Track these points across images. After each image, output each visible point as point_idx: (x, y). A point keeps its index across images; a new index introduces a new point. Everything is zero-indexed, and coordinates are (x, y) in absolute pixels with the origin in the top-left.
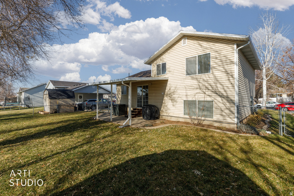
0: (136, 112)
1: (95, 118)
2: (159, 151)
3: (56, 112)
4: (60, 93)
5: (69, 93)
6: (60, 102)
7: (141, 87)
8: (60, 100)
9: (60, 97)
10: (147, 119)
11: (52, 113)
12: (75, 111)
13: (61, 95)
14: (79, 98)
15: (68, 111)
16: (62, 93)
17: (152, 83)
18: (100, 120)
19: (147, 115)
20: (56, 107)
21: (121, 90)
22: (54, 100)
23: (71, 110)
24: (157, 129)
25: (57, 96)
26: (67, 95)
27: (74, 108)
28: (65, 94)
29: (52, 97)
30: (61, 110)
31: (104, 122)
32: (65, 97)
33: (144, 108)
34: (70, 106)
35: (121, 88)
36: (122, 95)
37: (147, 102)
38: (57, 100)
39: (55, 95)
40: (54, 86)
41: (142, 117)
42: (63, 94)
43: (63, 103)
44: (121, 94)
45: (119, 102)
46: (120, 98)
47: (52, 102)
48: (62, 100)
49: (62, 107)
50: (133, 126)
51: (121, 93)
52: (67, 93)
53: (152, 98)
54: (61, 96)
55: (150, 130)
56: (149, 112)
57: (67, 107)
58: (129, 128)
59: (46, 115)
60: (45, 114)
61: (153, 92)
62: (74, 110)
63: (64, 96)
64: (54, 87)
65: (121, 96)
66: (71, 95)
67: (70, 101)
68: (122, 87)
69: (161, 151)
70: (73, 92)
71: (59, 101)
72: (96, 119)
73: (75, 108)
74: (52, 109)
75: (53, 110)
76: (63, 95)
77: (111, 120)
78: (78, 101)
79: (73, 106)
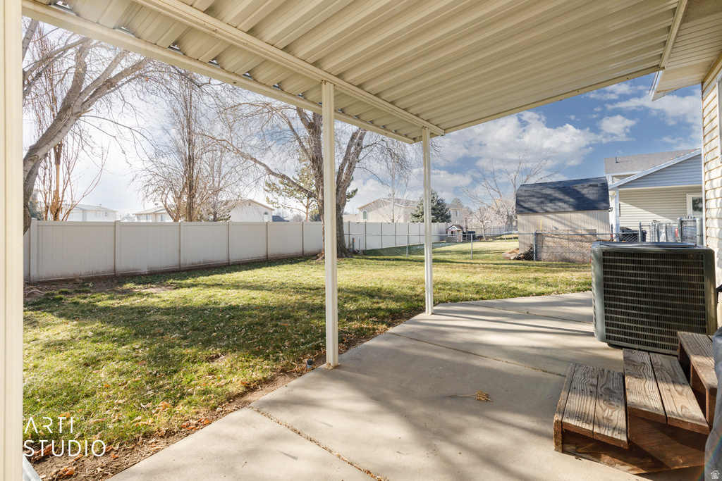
5: (584, 192)
6: (546, 222)
8: (548, 217)
9: (549, 206)
13: (554, 200)
15: (571, 257)
16: (558, 195)
23: (584, 255)
25: (542, 202)
26: (577, 199)
28: (567, 194)
29: (525, 208)
30: (545, 249)
32: (567, 206)
34: (579, 238)
38: (540, 217)
39: (535, 199)
40: (607, 173)
42: (561, 196)
43: (561, 227)
48: (557, 218)
49: (549, 242)
52: (578, 192)
54: (553, 203)
57: (565, 243)
63: (565, 202)
66: (594, 197)
67: (584, 221)
71: (547, 220)
74: (524, 243)
76: (560, 200)
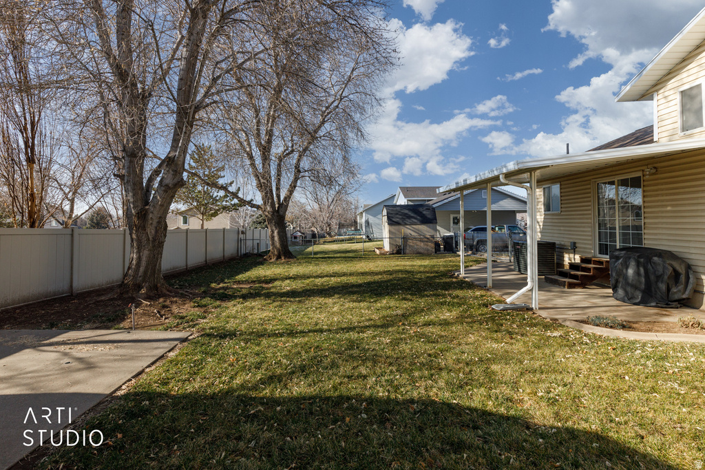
0: (588, 270)
1: (456, 274)
2: (542, 415)
3: (399, 252)
4: (406, 212)
5: (424, 212)
6: (408, 230)
7: (612, 183)
9: (408, 221)
10: (629, 299)
11: (393, 254)
12: (436, 253)
13: (409, 217)
14: (454, 223)
15: (422, 251)
16: (410, 213)
17: (656, 165)
18: (467, 279)
19: (628, 284)
20: (400, 242)
21: (542, 200)
22: (397, 227)
23: (428, 250)
24: (633, 343)
25: (402, 218)
26: (421, 217)
27: (433, 245)
28: (416, 213)
29: (393, 221)
30: (408, 248)
31: (471, 286)
32: (416, 221)
33: (617, 258)
34: (426, 240)
35: (542, 193)
36: (547, 213)
37: (639, 238)
38: (402, 227)
39: (397, 216)
40: (405, 197)
41: (610, 291)
42: (412, 215)
43: (413, 234)
44: (543, 210)
45: (539, 234)
46: (541, 224)
47: (393, 230)
48: (411, 228)
49: (410, 242)
50: (544, 314)
51: (542, 207)
52: (421, 213)
53: (663, 223)
54: (409, 219)
55: (596, 338)
56: (638, 273)
57: (419, 243)
58: (520, 316)
59: (384, 255)
60: (381, 254)
61: (663, 201)
62: (434, 250)
63: (415, 218)
64: (406, 201)
65: (543, 217)
66: (429, 216)
67: (425, 229)
68: (546, 190)
69: (551, 421)
70: (434, 209)
71: (406, 229)
72: (458, 275)
73: (437, 245)
74: (393, 244)
75: (394, 247)
76: (412, 217)
77: (490, 284)
78: (452, 229)
79: (431, 242)
